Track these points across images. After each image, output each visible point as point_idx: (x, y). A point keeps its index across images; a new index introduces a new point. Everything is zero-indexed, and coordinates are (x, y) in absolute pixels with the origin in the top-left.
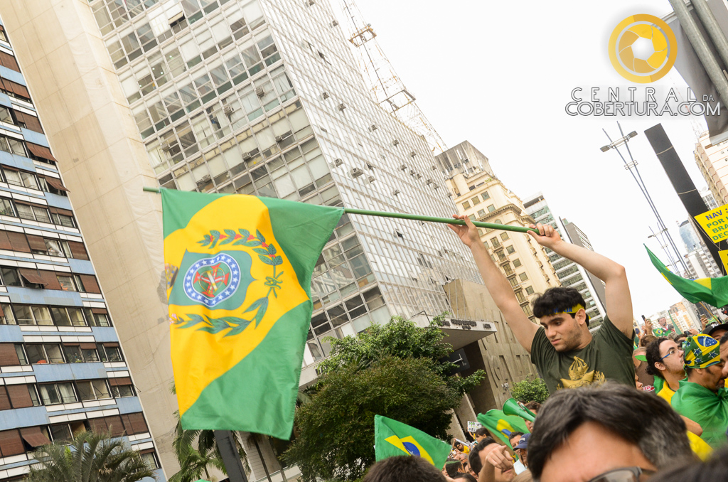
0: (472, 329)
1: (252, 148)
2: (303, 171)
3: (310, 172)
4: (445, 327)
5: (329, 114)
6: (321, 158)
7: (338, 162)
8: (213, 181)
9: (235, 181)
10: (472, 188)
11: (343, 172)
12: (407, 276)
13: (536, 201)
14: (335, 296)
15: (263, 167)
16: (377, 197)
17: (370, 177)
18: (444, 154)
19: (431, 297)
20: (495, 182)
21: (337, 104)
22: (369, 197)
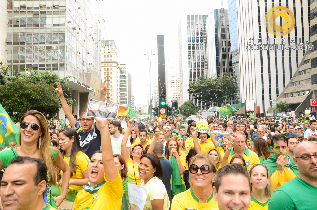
0: (88, 88)
1: (44, 4)
2: (57, 19)
3: (59, 20)
4: (79, 84)
5: (74, 7)
6: (64, 18)
7: (69, 22)
8: (26, 8)
9: (34, 11)
10: (109, 53)
11: (70, 26)
12: (76, 65)
13: (124, 65)
14: (50, 61)
15: (45, 11)
16: (78, 39)
17: (78, 32)
18: (106, 41)
19: (81, 75)
20: (115, 54)
21: (78, 6)
22: (75, 37)
